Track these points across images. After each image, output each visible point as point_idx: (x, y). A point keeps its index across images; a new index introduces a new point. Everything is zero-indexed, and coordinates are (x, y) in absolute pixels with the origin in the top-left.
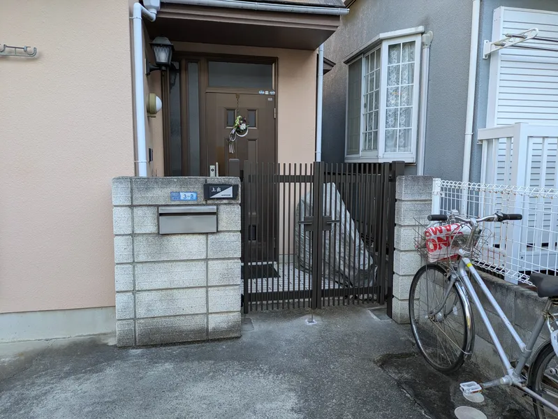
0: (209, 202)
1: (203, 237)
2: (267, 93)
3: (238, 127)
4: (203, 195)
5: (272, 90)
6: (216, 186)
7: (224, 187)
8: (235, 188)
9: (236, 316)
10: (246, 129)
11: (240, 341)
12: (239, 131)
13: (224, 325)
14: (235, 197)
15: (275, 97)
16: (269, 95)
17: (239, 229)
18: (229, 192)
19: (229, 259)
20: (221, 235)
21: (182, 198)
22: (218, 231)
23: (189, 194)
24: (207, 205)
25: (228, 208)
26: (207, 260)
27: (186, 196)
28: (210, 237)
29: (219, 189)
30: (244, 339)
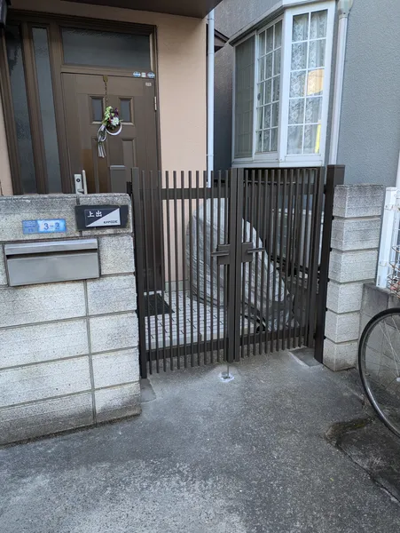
0: (85, 233)
1: (80, 286)
2: (144, 75)
3: (109, 122)
4: (74, 223)
5: (150, 71)
6: (95, 208)
7: (106, 209)
8: (124, 210)
9: (133, 389)
10: (119, 125)
11: (139, 421)
12: (110, 127)
13: (117, 403)
14: (124, 224)
15: (155, 81)
16: (147, 78)
17: (133, 269)
18: (114, 217)
19: (120, 313)
20: (106, 281)
21: (42, 228)
22: (101, 276)
23: (53, 223)
24: (82, 237)
25: (114, 241)
26: (87, 317)
27: (47, 225)
28: (90, 285)
29: (99, 214)
30: (146, 416)
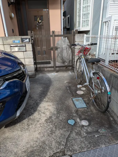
0: (23, 43)
2: (46, 10)
4: (21, 41)
7: (26, 39)
8: (29, 39)
10: (41, 22)
11: (35, 78)
17: (32, 50)
19: (30, 58)
25: (28, 45)
26: (24, 58)
27: (17, 41)
